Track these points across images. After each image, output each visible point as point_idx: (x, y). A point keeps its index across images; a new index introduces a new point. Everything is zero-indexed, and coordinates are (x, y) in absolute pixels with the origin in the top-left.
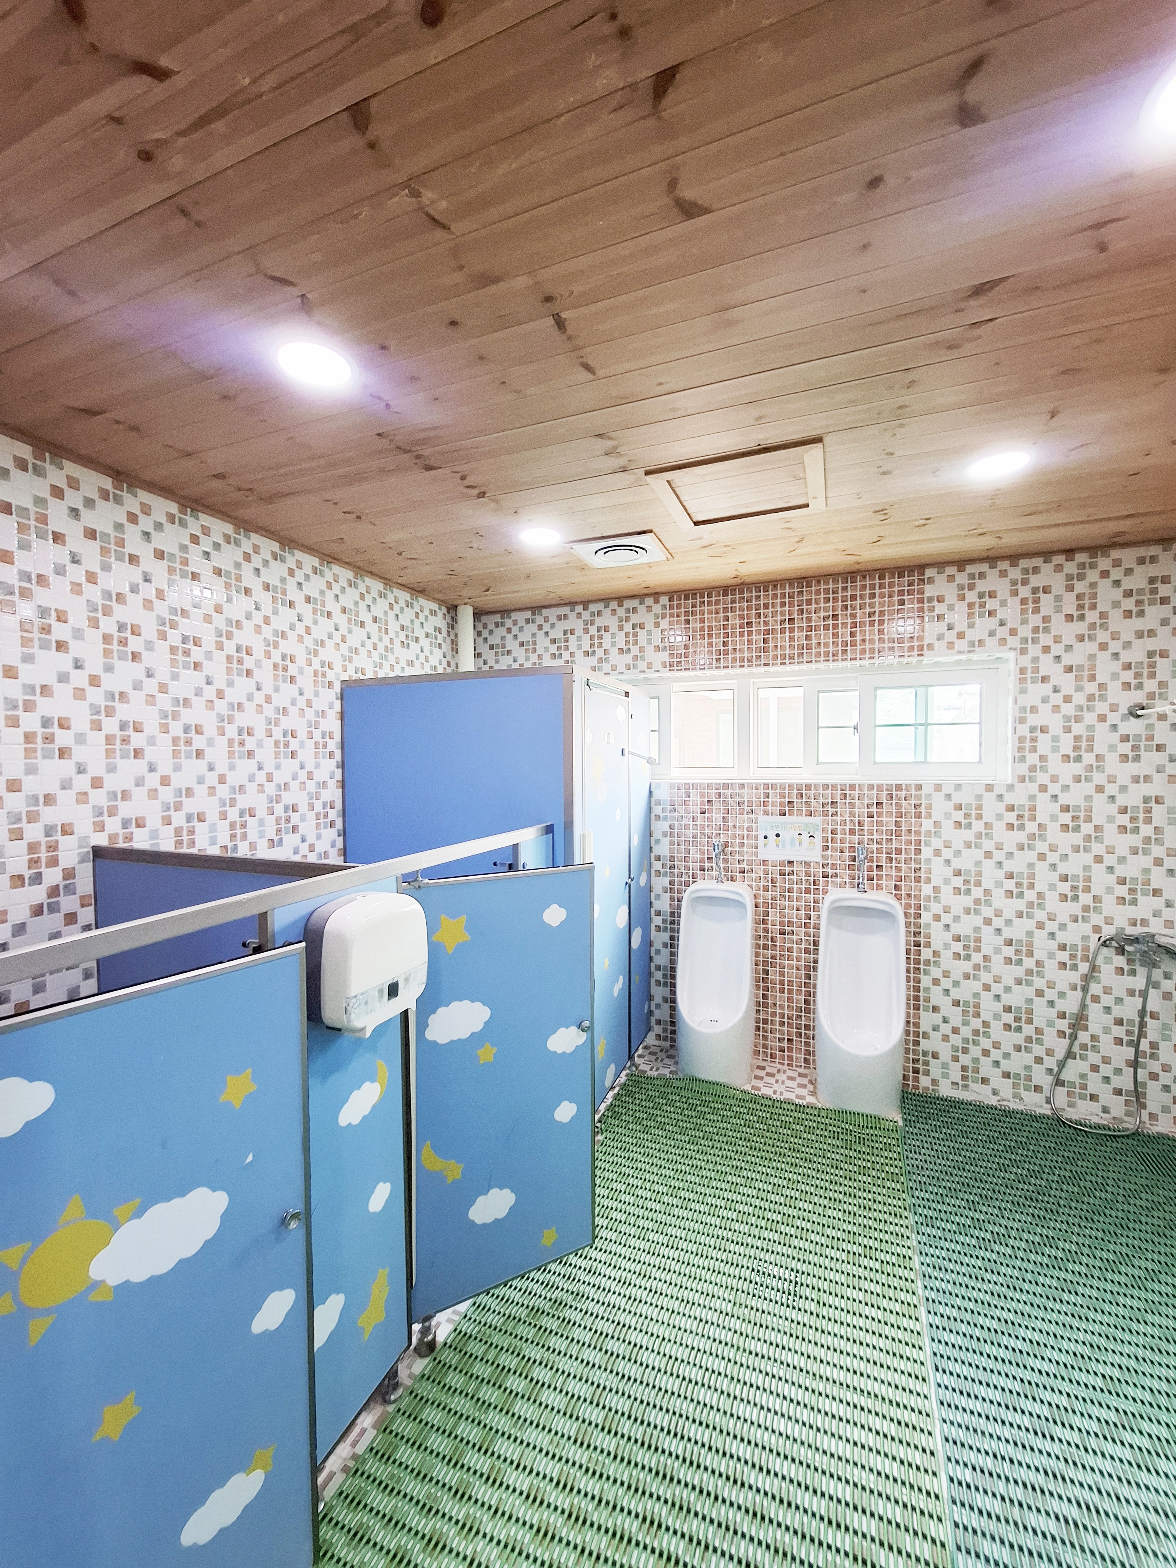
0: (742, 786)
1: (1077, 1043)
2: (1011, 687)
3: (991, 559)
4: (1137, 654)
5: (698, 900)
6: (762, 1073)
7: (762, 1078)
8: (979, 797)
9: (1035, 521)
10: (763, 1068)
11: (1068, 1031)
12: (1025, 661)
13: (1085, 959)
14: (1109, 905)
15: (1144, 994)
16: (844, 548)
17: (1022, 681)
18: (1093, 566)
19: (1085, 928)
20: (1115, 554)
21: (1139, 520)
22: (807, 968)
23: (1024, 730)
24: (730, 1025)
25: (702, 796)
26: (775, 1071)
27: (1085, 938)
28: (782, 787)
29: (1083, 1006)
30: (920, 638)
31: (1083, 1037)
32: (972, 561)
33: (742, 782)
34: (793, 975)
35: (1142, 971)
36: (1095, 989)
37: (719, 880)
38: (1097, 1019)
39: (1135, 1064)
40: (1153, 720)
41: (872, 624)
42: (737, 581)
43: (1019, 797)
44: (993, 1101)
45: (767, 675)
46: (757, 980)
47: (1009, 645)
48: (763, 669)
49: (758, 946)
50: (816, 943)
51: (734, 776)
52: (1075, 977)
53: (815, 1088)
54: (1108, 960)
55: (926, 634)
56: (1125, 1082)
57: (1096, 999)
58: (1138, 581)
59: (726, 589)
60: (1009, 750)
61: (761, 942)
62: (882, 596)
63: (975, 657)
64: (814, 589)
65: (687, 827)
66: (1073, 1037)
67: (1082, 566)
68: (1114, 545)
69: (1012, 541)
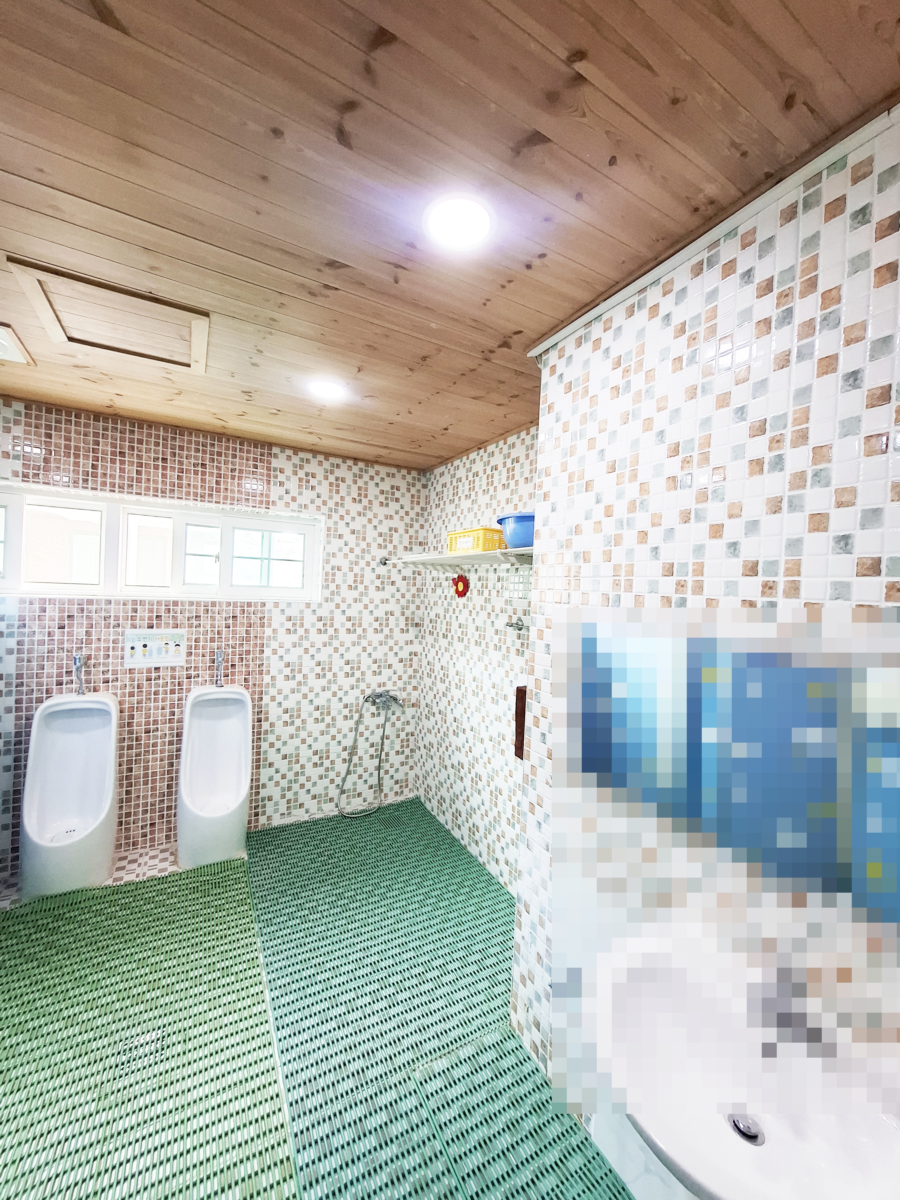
0: (109, 602)
1: (352, 764)
2: (322, 539)
3: (314, 452)
4: (384, 528)
5: (53, 715)
6: (124, 863)
7: (123, 868)
8: (301, 612)
9: (339, 434)
10: (125, 858)
11: (347, 758)
12: (331, 523)
13: (357, 711)
14: (369, 678)
15: (384, 726)
16: (215, 411)
17: (328, 536)
18: (367, 471)
19: (357, 692)
20: (377, 467)
21: (388, 451)
22: (170, 757)
23: (328, 568)
24: (90, 830)
25: (62, 611)
26: (136, 856)
27: (357, 698)
28: (151, 603)
29: (356, 740)
30: (268, 496)
31: (355, 759)
32: (303, 450)
33: (109, 598)
34: (157, 766)
35: (383, 713)
36: (361, 728)
37: (80, 692)
38: (362, 746)
39: (379, 768)
40: (391, 567)
41: (233, 478)
42: (109, 411)
43: (323, 612)
44: (306, 818)
45: (138, 503)
46: (121, 779)
47: (322, 511)
48: (134, 497)
49: (122, 748)
50: (179, 735)
51: (100, 593)
52: (351, 723)
53: (176, 858)
54: (368, 710)
55: (272, 494)
56: (374, 781)
57: (362, 734)
58: (386, 486)
59: (98, 415)
60: (319, 580)
61: (126, 744)
62: (242, 458)
63: (302, 515)
64: (186, 438)
65: (41, 643)
66: (350, 761)
67: (361, 470)
68: (377, 462)
69: (327, 443)
